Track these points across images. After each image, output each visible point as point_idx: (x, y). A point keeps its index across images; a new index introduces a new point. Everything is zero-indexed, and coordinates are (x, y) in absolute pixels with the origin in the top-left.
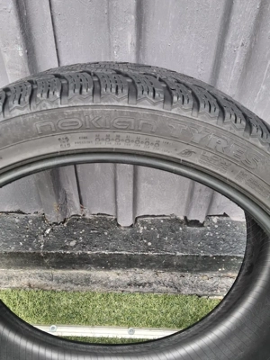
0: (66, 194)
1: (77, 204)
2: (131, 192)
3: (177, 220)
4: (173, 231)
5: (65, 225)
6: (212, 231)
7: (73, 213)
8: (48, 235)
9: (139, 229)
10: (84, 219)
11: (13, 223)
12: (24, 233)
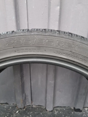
0: (26, 96)
1: (30, 101)
2: (53, 95)
3: (71, 109)
4: (69, 114)
5: (24, 109)
6: (85, 114)
7: (28, 105)
8: (17, 113)
9: (55, 112)
10: (32, 108)
11: (4, 108)
12: (7, 113)
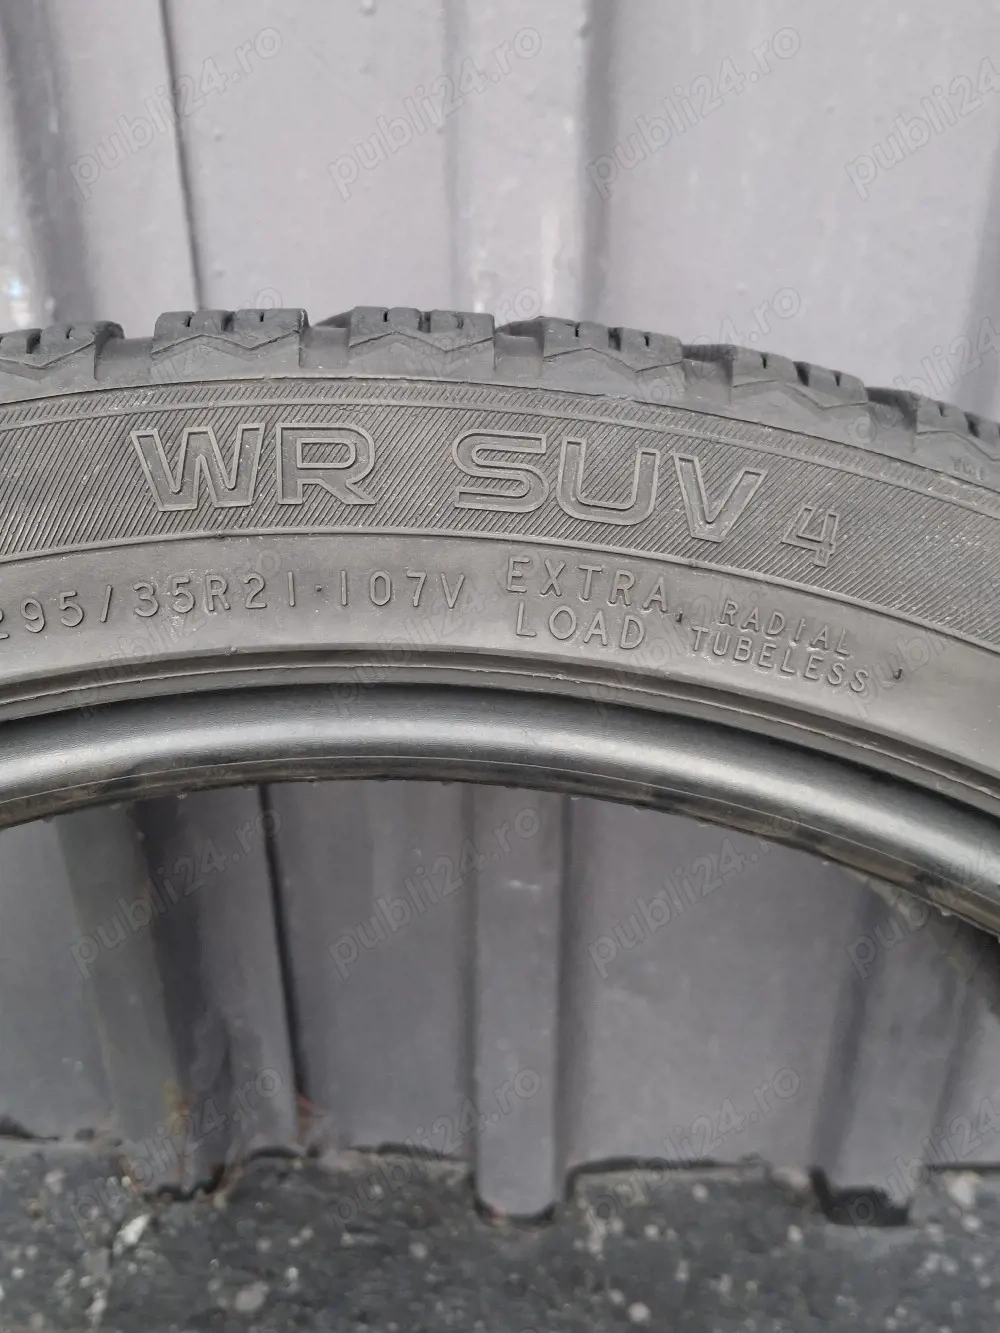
0: (228, 1042)
1: (282, 1095)
2: (546, 1032)
3: (773, 1188)
4: (756, 1247)
5: (219, 1200)
6: (950, 1250)
7: (260, 1142)
8: (130, 1250)
9: (584, 1233)
10: (314, 1175)
12: (15, 1239)
